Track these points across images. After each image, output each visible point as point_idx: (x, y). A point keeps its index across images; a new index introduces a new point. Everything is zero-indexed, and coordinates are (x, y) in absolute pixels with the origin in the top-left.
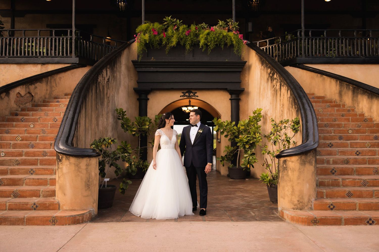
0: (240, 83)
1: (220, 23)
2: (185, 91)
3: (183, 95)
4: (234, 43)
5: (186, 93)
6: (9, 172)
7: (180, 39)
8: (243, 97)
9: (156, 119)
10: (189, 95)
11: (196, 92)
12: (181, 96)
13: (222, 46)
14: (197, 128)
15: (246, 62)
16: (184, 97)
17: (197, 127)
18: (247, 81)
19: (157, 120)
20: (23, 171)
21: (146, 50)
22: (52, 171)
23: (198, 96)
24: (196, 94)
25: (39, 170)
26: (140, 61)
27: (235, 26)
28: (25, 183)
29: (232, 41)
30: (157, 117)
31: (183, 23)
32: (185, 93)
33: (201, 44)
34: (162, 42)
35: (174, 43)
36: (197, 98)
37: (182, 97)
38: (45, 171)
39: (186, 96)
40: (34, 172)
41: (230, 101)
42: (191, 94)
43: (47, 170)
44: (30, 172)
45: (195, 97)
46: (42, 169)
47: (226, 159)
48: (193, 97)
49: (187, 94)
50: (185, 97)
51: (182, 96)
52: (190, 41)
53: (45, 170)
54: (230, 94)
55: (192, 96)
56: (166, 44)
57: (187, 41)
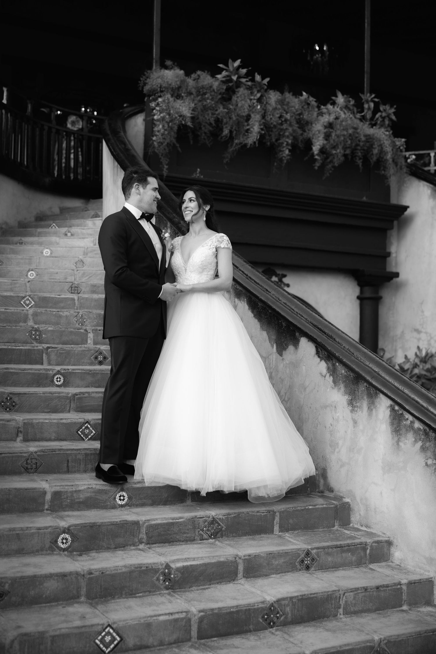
0: (386, 257)
4: (389, 156)
6: (241, 568)
7: (267, 127)
8: (386, 294)
11: (284, 273)
13: (360, 162)
15: (406, 208)
18: (394, 255)
20: (282, 560)
21: (178, 145)
22: (362, 554)
23: (288, 285)
24: (286, 280)
25: (328, 554)
27: (388, 116)
29: (382, 152)
31: (271, 86)
33: (316, 149)
34: (221, 130)
35: (252, 138)
38: (344, 555)
40: (313, 559)
41: (358, 302)
42: (274, 279)
43: (348, 551)
44: (302, 561)
45: (283, 285)
46: (335, 549)
52: (291, 138)
53: (343, 552)
54: (358, 285)
56: (231, 138)
57: (283, 136)
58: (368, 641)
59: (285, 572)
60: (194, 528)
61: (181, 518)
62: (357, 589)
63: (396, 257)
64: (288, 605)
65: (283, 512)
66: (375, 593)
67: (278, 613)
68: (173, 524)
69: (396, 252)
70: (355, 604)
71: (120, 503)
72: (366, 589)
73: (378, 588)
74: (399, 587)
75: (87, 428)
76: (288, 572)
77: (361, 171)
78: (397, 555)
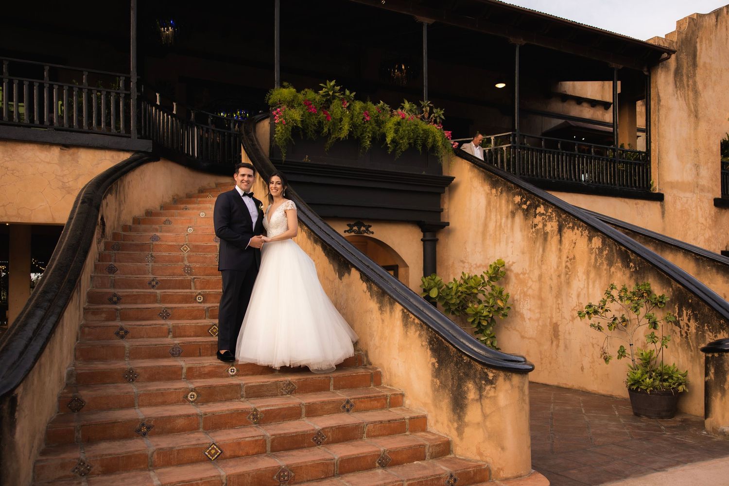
0: (440, 212)
1: (407, 105)
2: (352, 223)
4: (440, 144)
5: (354, 225)
6: (304, 411)
7: (354, 126)
8: (441, 237)
10: (359, 229)
11: (370, 224)
12: (345, 232)
13: (420, 148)
15: (453, 178)
16: (351, 233)
18: (447, 210)
20: (331, 406)
21: (293, 140)
22: (384, 402)
23: (373, 233)
24: (370, 229)
25: (361, 402)
26: (285, 161)
27: (439, 116)
28: (366, 432)
29: (435, 140)
31: (357, 98)
32: (352, 225)
33: (389, 140)
34: (323, 129)
35: (344, 134)
36: (371, 235)
37: (347, 233)
38: (372, 402)
39: (354, 231)
40: (351, 405)
41: (422, 243)
42: (363, 228)
43: (375, 400)
44: (344, 407)
45: (368, 233)
46: (366, 399)
48: (365, 234)
49: (355, 228)
50: (353, 234)
51: (348, 231)
52: (371, 133)
54: (422, 231)
55: (365, 232)
56: (329, 134)
57: (366, 131)
58: (376, 451)
59: (333, 413)
60: (277, 388)
61: (268, 382)
62: (375, 422)
63: (448, 212)
64: (329, 432)
65: (336, 377)
66: (387, 424)
67: (323, 436)
68: (263, 385)
69: (448, 209)
70: (374, 431)
71: (231, 373)
72: (381, 422)
73: (389, 421)
74: (403, 420)
75: (215, 328)
76: (335, 413)
77: (421, 154)
78: (407, 402)
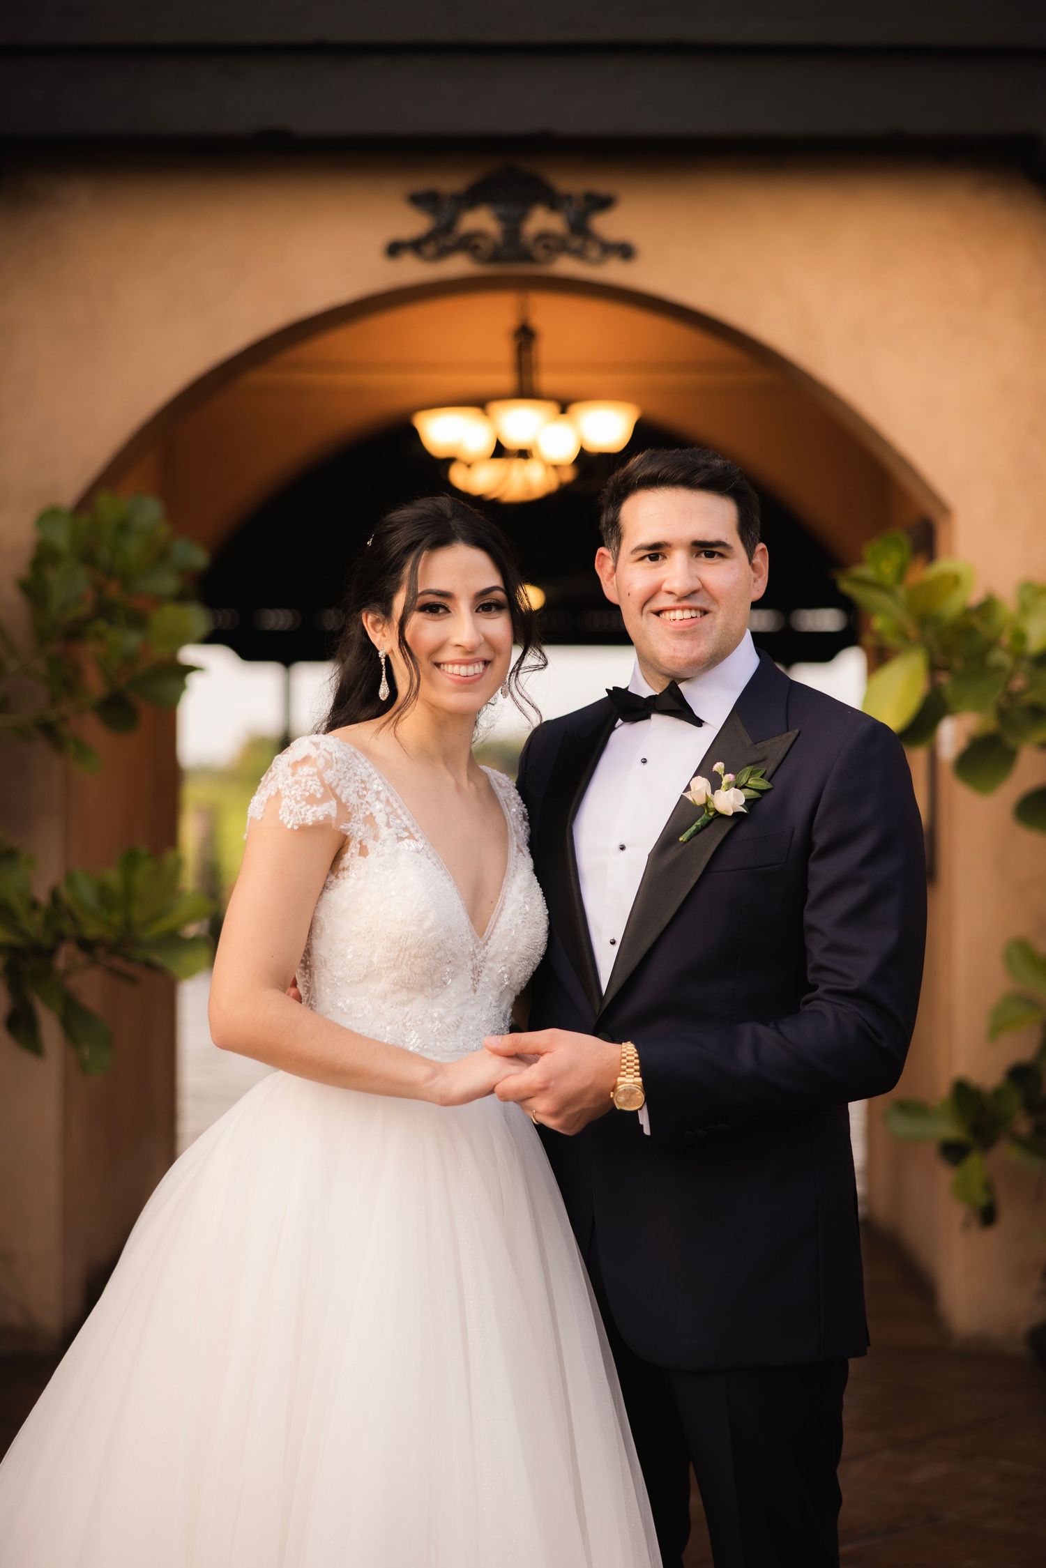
2: (451, 183)
3: (431, 237)
5: (473, 198)
9: (44, 557)
10: (512, 227)
11: (601, 185)
12: (394, 249)
14: (698, 742)
16: (444, 253)
17: (699, 723)
19: (54, 577)
23: (625, 252)
24: (607, 225)
30: (61, 537)
32: (454, 197)
36: (614, 272)
37: (409, 258)
39: (468, 244)
42: (541, 221)
45: (594, 252)
47: (1023, 1126)
48: (566, 266)
49: (479, 220)
50: (458, 266)
51: (416, 246)
55: (553, 245)
